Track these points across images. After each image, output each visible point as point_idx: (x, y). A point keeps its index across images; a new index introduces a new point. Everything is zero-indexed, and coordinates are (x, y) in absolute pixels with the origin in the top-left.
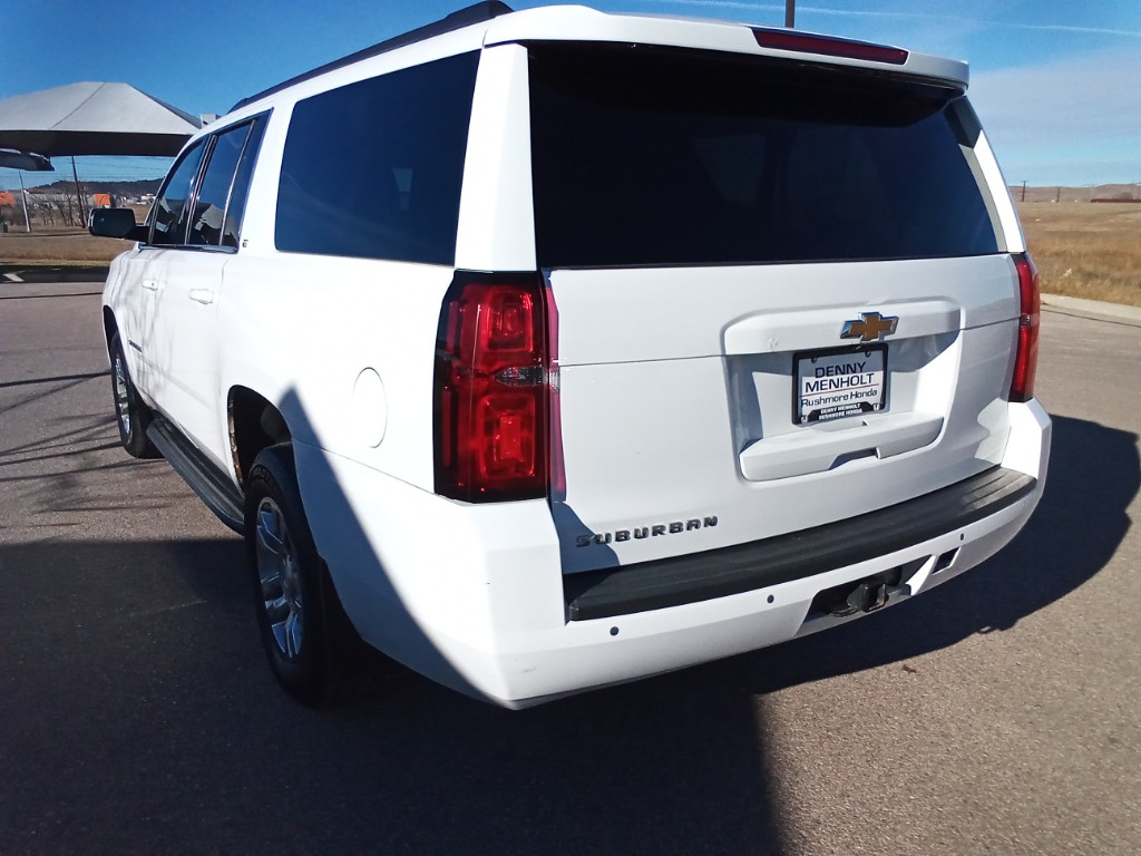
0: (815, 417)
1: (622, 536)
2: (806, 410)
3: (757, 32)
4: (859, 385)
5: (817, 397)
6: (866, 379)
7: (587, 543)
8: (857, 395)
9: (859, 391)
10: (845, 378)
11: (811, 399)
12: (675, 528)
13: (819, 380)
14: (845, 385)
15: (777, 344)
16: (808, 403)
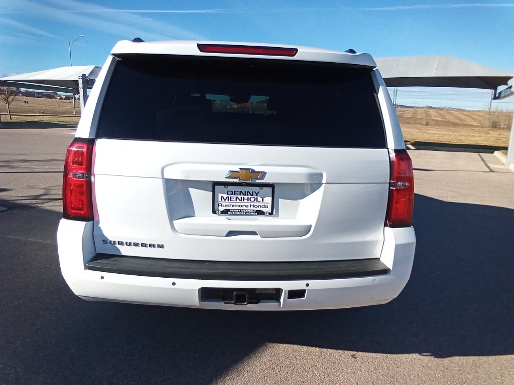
0: (226, 212)
1: (121, 243)
2: (221, 209)
3: (199, 46)
4: (256, 202)
5: (229, 204)
6: (260, 199)
7: (106, 243)
8: (254, 206)
9: (255, 204)
10: (246, 197)
11: (224, 204)
12: (144, 245)
13: (230, 196)
14: (246, 201)
15: (188, 177)
16: (222, 205)
